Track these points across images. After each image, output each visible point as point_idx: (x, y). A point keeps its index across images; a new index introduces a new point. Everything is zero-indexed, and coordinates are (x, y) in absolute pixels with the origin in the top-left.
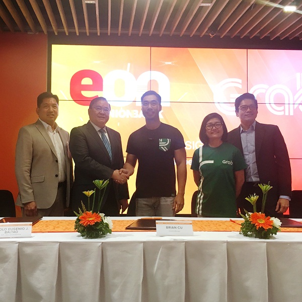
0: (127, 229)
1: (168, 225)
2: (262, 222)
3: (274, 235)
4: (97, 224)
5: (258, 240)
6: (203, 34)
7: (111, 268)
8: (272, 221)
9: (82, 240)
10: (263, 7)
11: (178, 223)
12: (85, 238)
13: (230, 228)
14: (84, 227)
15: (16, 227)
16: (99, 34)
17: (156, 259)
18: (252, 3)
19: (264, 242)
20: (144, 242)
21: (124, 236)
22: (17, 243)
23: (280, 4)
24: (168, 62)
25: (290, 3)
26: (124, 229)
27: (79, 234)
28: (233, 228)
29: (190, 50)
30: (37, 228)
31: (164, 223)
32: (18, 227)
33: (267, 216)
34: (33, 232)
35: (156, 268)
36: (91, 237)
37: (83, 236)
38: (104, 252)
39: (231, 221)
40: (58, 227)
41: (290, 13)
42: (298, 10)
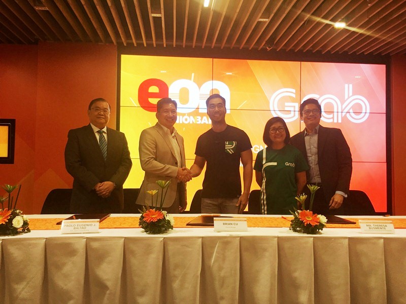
0: (187, 225)
1: (225, 222)
2: (310, 219)
3: (320, 230)
4: (159, 221)
5: (305, 235)
6: (261, 47)
7: (172, 261)
8: (318, 219)
9: (145, 235)
10: (315, 23)
11: (234, 220)
12: (148, 234)
13: (281, 224)
14: (148, 223)
15: (84, 223)
16: (165, 46)
17: (214, 252)
18: (306, 19)
19: (312, 237)
20: (202, 237)
21: (184, 232)
22: (85, 238)
23: (331, 20)
24: (229, 72)
25: (340, 20)
26: (185, 225)
27: (143, 230)
28: (284, 224)
29: (249, 61)
30: (104, 224)
31: (221, 220)
32: (86, 223)
33: (314, 213)
34: (100, 228)
35: (213, 261)
36: (154, 233)
37: (146, 232)
38: (166, 246)
39: (283, 217)
40: (125, 223)
41: (340, 29)
42: (348, 26)
